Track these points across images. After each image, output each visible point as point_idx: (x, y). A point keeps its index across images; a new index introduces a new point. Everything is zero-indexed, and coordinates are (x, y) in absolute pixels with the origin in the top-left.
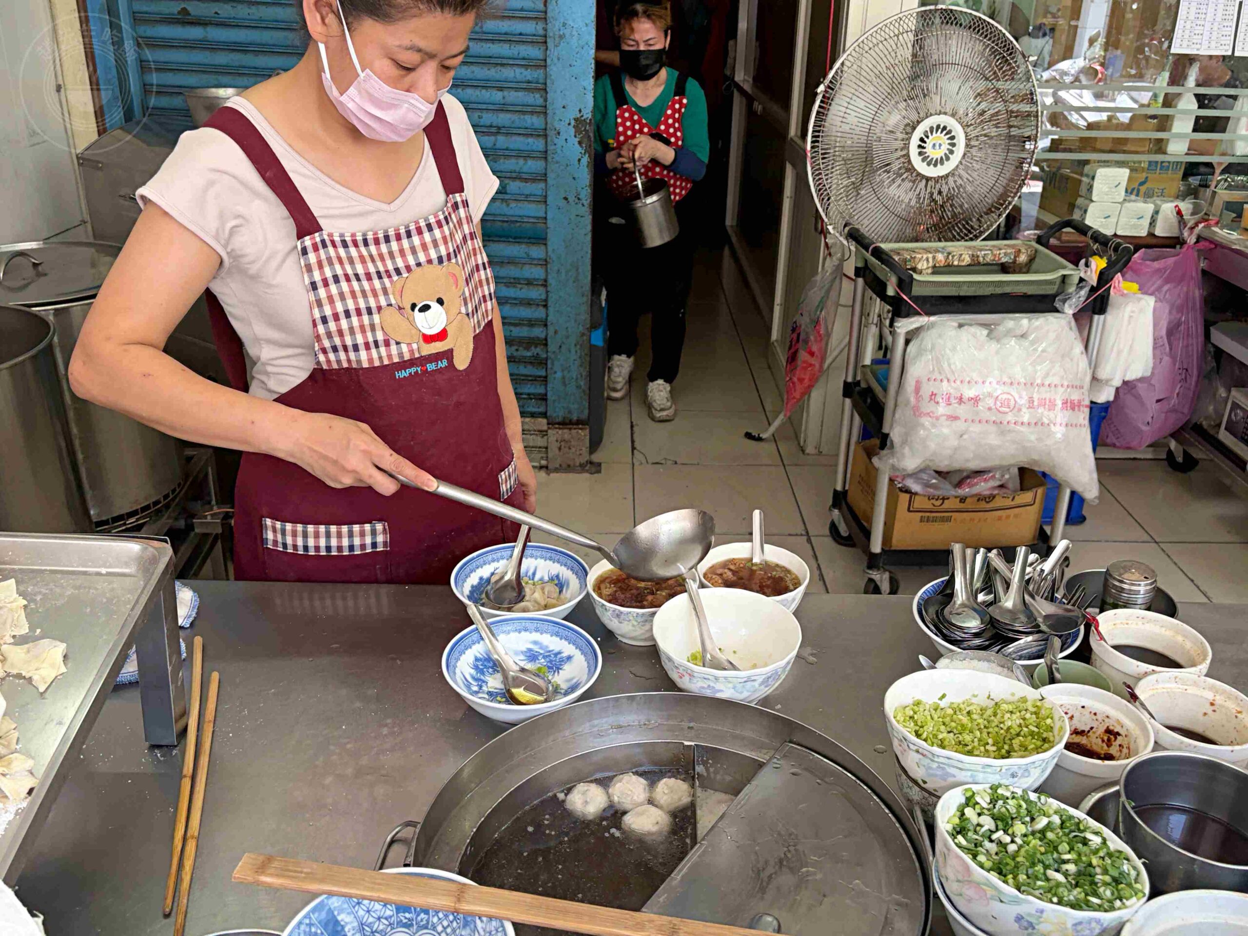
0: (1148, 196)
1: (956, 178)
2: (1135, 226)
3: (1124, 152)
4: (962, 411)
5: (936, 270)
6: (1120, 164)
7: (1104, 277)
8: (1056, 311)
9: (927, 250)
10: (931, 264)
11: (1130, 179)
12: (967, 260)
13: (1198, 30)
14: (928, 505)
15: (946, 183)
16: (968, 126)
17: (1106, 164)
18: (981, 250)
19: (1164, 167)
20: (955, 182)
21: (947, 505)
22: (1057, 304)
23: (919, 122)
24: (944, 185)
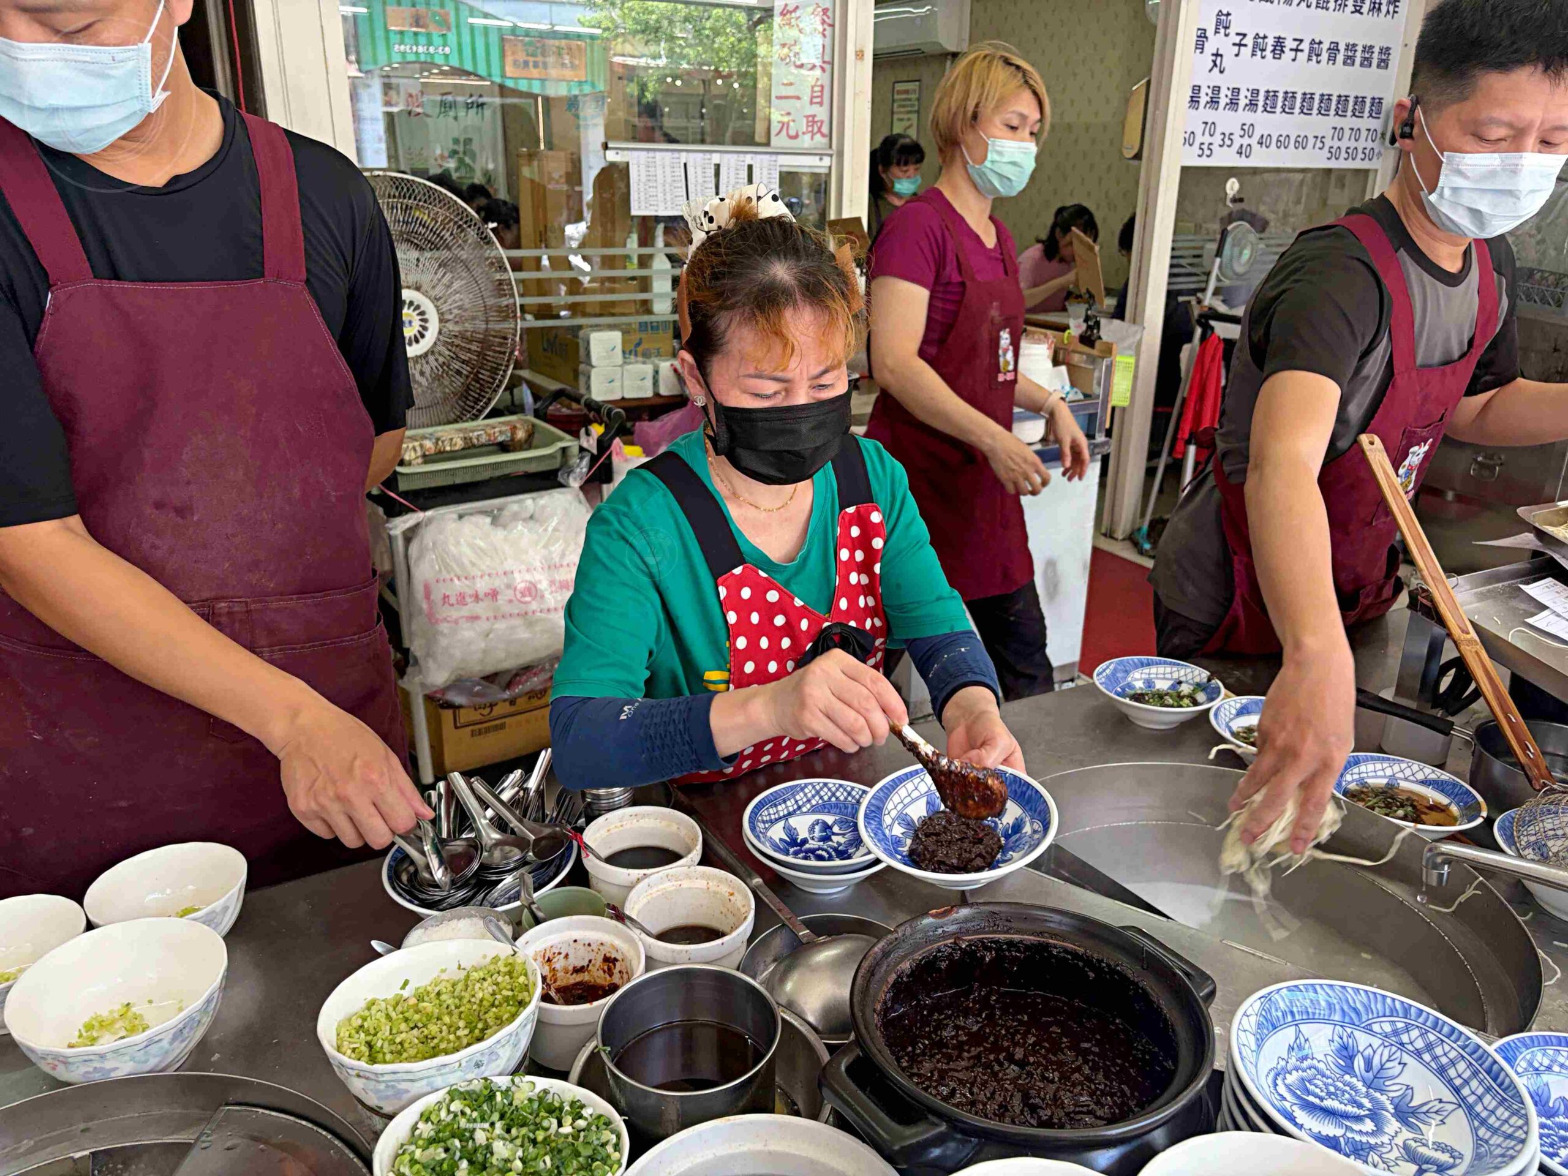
0: (646, 355)
1: (437, 356)
2: (640, 388)
3: (613, 315)
4: (480, 609)
5: (427, 459)
6: (612, 327)
7: (604, 445)
8: (561, 486)
10: (419, 453)
11: (624, 342)
12: (459, 444)
13: (652, 192)
14: (475, 716)
15: (427, 363)
16: (438, 300)
17: (598, 328)
18: (473, 431)
19: (655, 327)
20: (437, 360)
21: (498, 711)
22: (560, 479)
24: (425, 365)
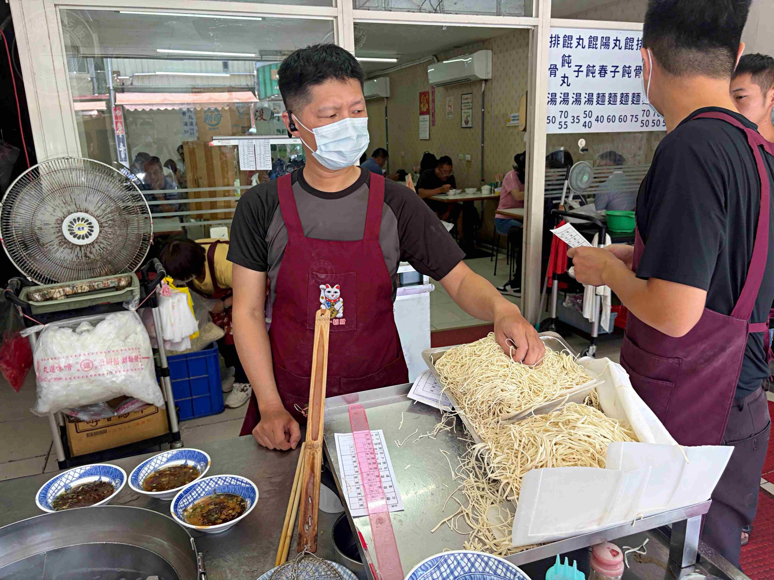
4: (62, 375)
5: (67, 296)
6: (221, 225)
8: (125, 310)
9: (61, 287)
10: (62, 293)
12: (87, 288)
13: (251, 159)
14: (88, 427)
15: (94, 247)
16: (98, 217)
17: (215, 225)
18: (95, 282)
20: (99, 246)
21: (100, 424)
23: (65, 218)
24: (92, 248)
